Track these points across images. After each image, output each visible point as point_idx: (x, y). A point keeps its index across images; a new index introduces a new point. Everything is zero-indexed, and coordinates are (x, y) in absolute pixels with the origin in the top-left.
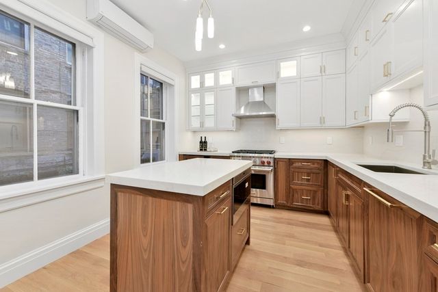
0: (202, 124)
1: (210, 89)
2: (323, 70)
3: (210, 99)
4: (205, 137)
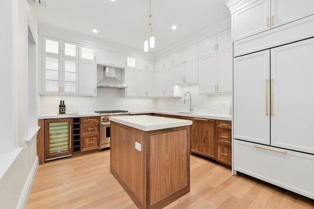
0: (61, 89)
1: (70, 58)
2: (147, 68)
3: (70, 67)
4: (63, 101)
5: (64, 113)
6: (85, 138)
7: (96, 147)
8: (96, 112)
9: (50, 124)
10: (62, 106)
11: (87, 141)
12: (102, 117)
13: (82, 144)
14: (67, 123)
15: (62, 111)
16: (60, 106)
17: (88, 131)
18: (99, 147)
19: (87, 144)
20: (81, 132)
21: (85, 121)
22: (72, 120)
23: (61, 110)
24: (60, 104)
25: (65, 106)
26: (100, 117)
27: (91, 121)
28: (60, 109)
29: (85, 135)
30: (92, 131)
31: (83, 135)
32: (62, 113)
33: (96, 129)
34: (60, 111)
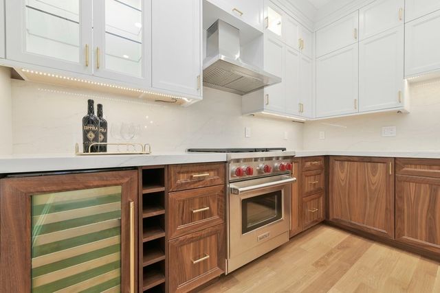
0: (91, 57)
4: (100, 106)
5: (103, 149)
6: (182, 243)
7: (215, 272)
8: (189, 150)
9: (40, 200)
10: (94, 122)
11: (188, 254)
12: (233, 167)
13: (172, 269)
14: (117, 190)
15: (96, 139)
16: (87, 121)
17: (192, 217)
18: (224, 269)
19: (188, 269)
20: (170, 222)
21: (182, 179)
22: (137, 178)
23: (91, 136)
24: (85, 113)
25: (104, 125)
26: (225, 164)
27: (200, 180)
28: (85, 133)
29: (184, 232)
30: (204, 215)
31: (174, 235)
32: (94, 149)
33: (214, 206)
34: (86, 139)
